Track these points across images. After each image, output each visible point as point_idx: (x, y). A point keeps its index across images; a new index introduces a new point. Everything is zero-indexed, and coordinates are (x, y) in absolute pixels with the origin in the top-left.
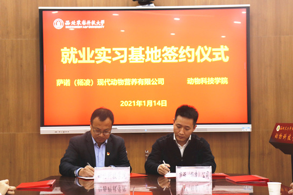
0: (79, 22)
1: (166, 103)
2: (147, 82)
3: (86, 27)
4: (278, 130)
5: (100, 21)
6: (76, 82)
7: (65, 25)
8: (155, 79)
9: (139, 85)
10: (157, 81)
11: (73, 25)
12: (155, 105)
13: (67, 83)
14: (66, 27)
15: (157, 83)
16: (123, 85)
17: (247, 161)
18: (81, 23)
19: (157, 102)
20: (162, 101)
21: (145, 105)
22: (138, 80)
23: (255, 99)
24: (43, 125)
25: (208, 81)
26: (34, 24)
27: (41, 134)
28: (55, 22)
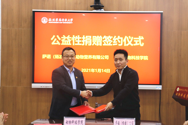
0: (57, 19)
1: (109, 71)
2: (98, 57)
3: (61, 23)
4: (178, 91)
5: (70, 19)
6: (55, 56)
7: (48, 21)
8: (103, 56)
9: (93, 59)
10: (104, 57)
11: (53, 21)
12: (103, 72)
13: (49, 57)
14: (49, 22)
15: (104, 58)
16: (83, 59)
17: (158, 107)
18: (58, 20)
19: (104, 70)
20: (107, 69)
21: (96, 72)
22: (93, 56)
23: (164, 69)
24: (34, 83)
25: (136, 58)
26: (29, 20)
27: (32, 87)
28: (42, 19)
